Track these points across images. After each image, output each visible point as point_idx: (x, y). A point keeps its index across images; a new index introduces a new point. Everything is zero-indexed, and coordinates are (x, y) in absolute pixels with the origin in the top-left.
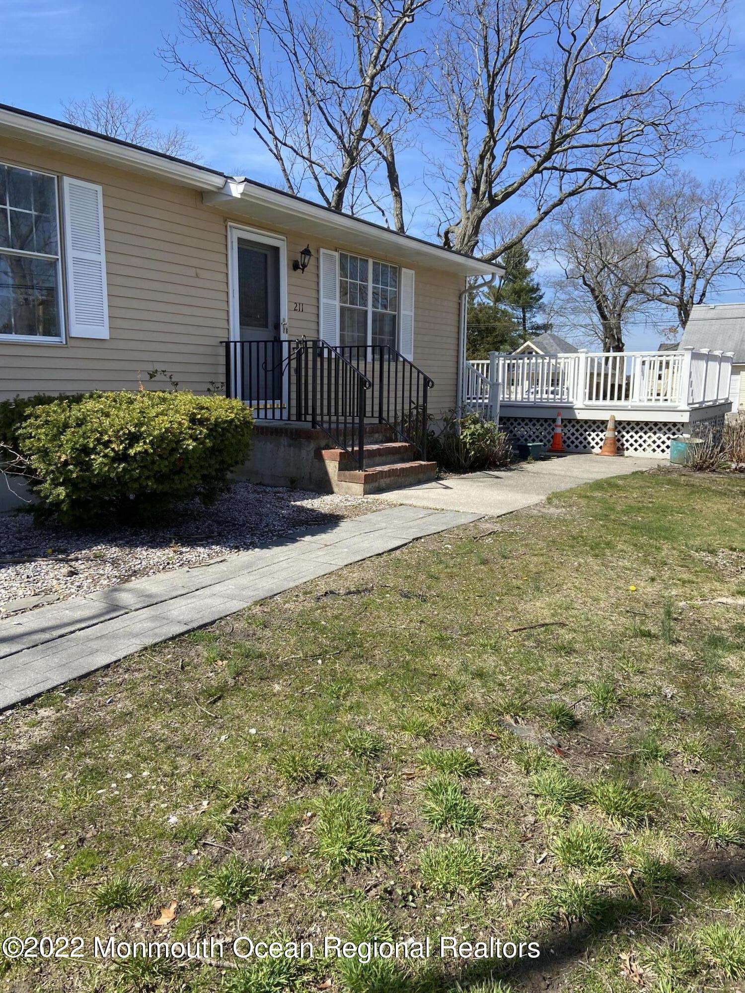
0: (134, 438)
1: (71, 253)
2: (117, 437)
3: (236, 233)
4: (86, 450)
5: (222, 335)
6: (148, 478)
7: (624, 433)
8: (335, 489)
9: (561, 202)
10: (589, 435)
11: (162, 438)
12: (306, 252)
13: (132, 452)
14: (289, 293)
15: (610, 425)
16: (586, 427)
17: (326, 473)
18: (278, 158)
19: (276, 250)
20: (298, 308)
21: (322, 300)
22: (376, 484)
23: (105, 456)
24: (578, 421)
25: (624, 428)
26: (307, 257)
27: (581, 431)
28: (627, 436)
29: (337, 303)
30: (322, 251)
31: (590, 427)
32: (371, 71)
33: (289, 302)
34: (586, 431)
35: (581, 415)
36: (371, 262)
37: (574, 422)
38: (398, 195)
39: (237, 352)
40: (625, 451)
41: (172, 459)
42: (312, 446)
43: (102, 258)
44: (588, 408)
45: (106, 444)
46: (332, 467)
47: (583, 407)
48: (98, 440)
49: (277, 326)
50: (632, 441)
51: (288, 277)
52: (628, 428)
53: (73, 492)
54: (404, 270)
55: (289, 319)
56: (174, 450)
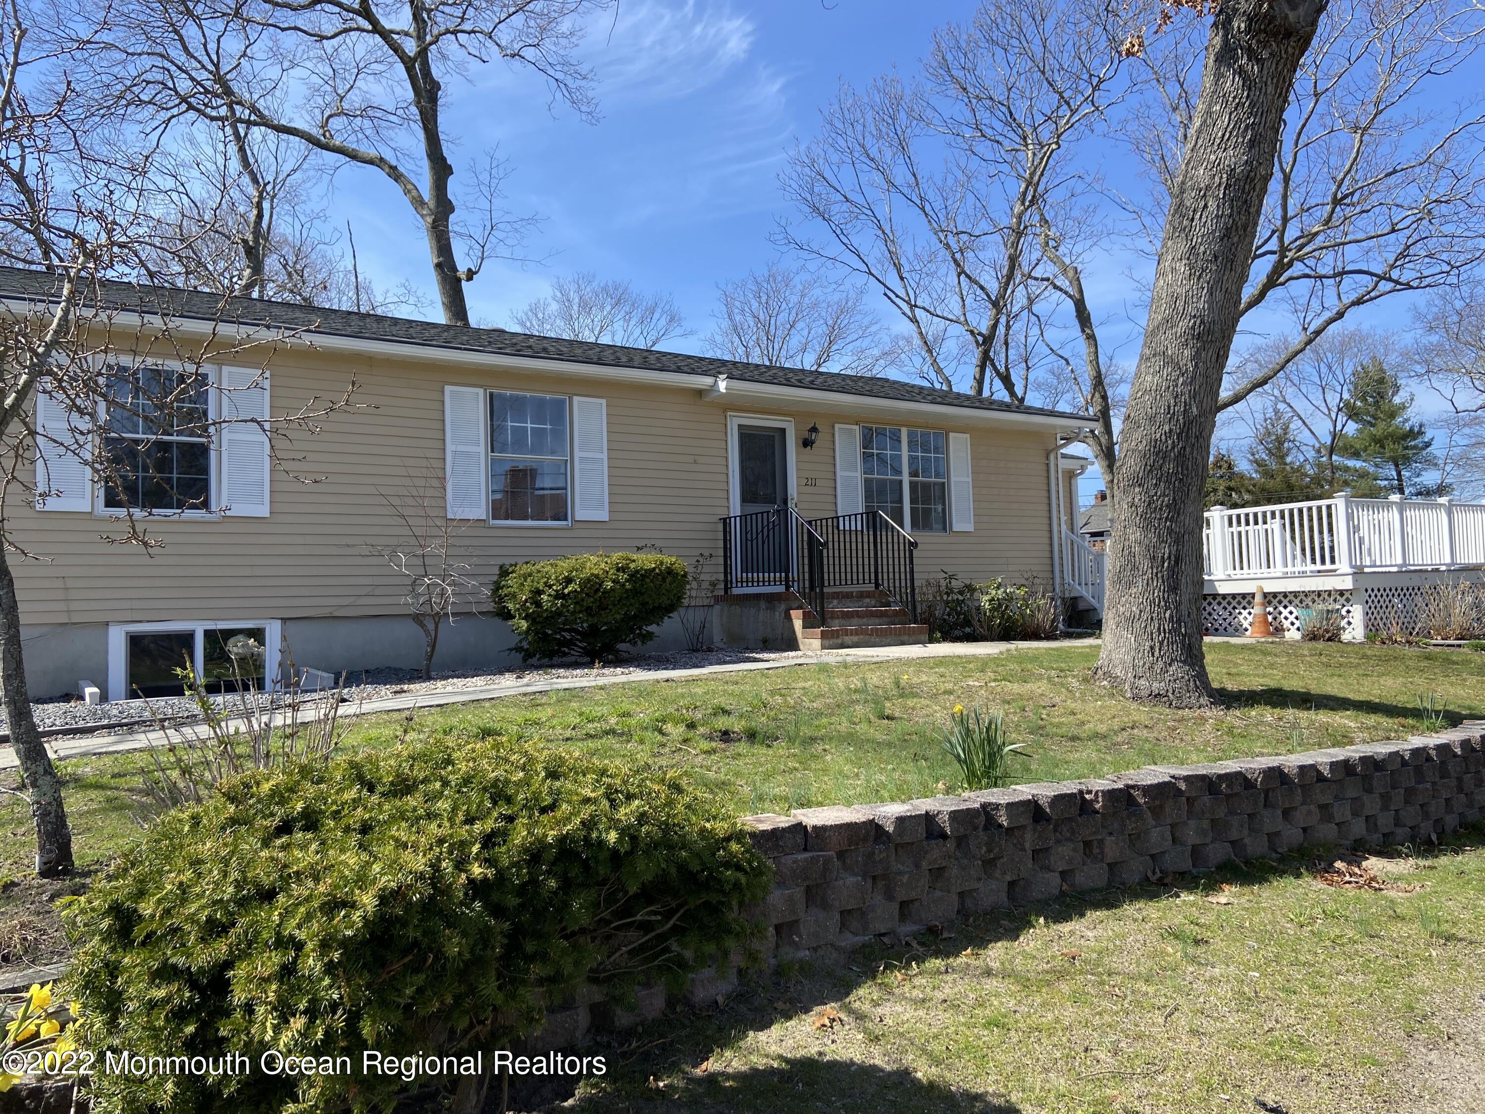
0: (569, 580)
1: (577, 454)
2: (558, 581)
3: (735, 421)
4: (539, 592)
5: (723, 513)
6: (580, 612)
7: (1281, 609)
8: (801, 647)
9: (1340, 315)
10: (1240, 613)
11: (588, 580)
12: (814, 429)
13: (566, 591)
14: (798, 470)
15: (1258, 599)
16: (1234, 603)
17: (794, 632)
18: (914, 320)
19: (783, 431)
20: (810, 482)
21: (839, 473)
22: (839, 641)
23: (549, 595)
24: (1224, 597)
25: (1280, 602)
26: (814, 435)
27: (1230, 608)
28: (1285, 612)
29: (858, 476)
30: (837, 426)
31: (1239, 603)
32: (1018, 208)
33: (798, 477)
34: (1234, 608)
35: (1223, 589)
36: (904, 432)
37: (1219, 599)
38: (1091, 338)
39: (736, 527)
40: (1286, 633)
41: (597, 597)
42: (783, 607)
43: (605, 456)
44: (1229, 579)
45: (550, 587)
46: (798, 624)
47: (1224, 577)
48: (545, 583)
49: (785, 502)
50: (1292, 618)
51: (797, 453)
52: (1285, 602)
53: (532, 624)
54: (951, 435)
55: (798, 493)
56: (598, 590)
